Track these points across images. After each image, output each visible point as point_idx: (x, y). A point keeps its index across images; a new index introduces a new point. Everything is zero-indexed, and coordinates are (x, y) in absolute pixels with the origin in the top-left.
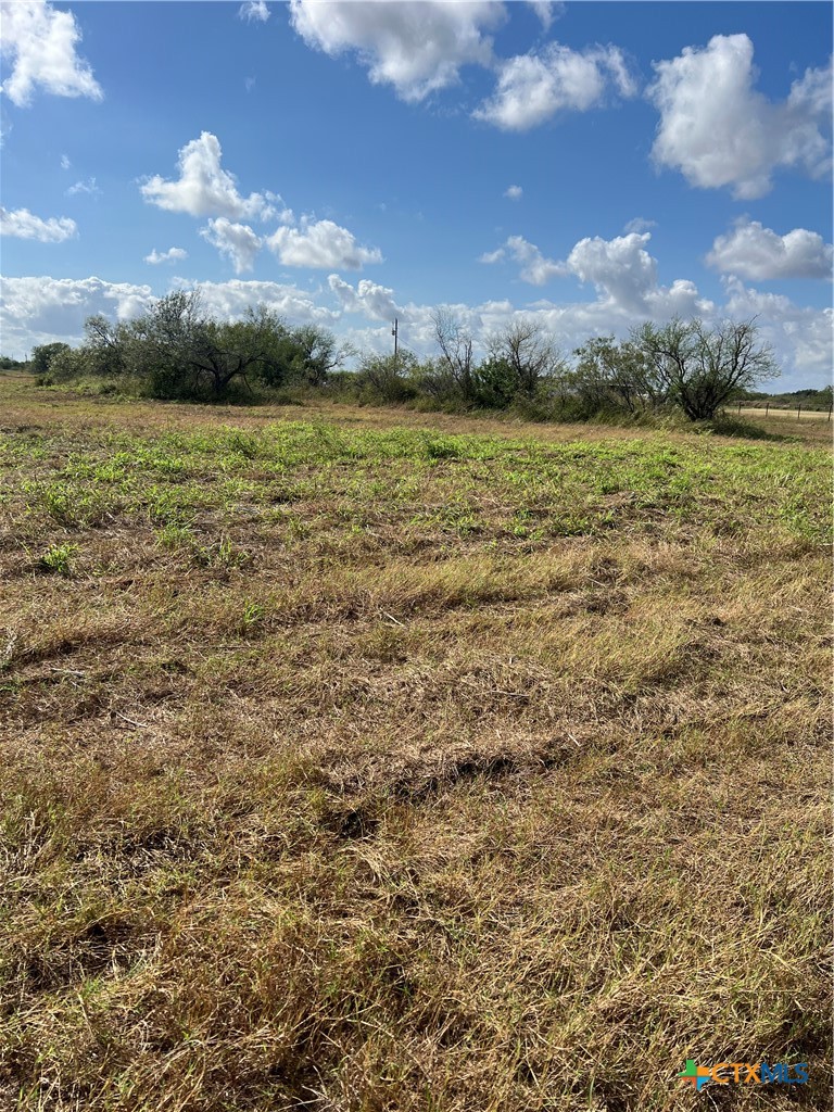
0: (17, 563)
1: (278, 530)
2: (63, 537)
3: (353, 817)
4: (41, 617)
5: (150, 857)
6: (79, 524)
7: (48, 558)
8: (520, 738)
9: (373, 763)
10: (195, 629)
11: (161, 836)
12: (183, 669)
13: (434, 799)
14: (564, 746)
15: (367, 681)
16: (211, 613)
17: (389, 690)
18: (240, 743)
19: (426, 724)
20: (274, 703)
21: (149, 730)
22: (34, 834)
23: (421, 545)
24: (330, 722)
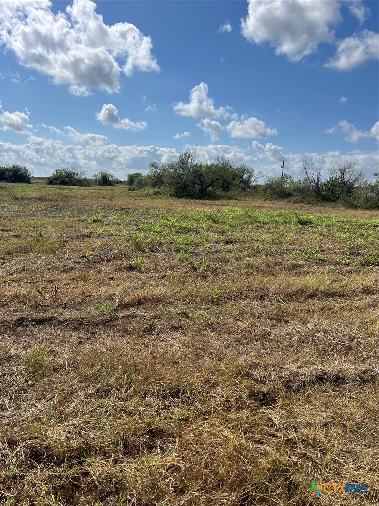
0: (121, 265)
1: (227, 256)
2: (139, 255)
3: (264, 395)
4: (130, 289)
5: (173, 401)
6: (145, 250)
7: (133, 263)
8: (349, 367)
9: (273, 371)
10: (191, 298)
11: (178, 392)
12: (187, 317)
13: (304, 392)
14: (372, 373)
15: (270, 330)
16: (199, 292)
17: (280, 336)
18: (212, 353)
19: (299, 354)
20: (226, 336)
21: (172, 342)
22: (126, 384)
23: (295, 266)
24: (252, 348)
